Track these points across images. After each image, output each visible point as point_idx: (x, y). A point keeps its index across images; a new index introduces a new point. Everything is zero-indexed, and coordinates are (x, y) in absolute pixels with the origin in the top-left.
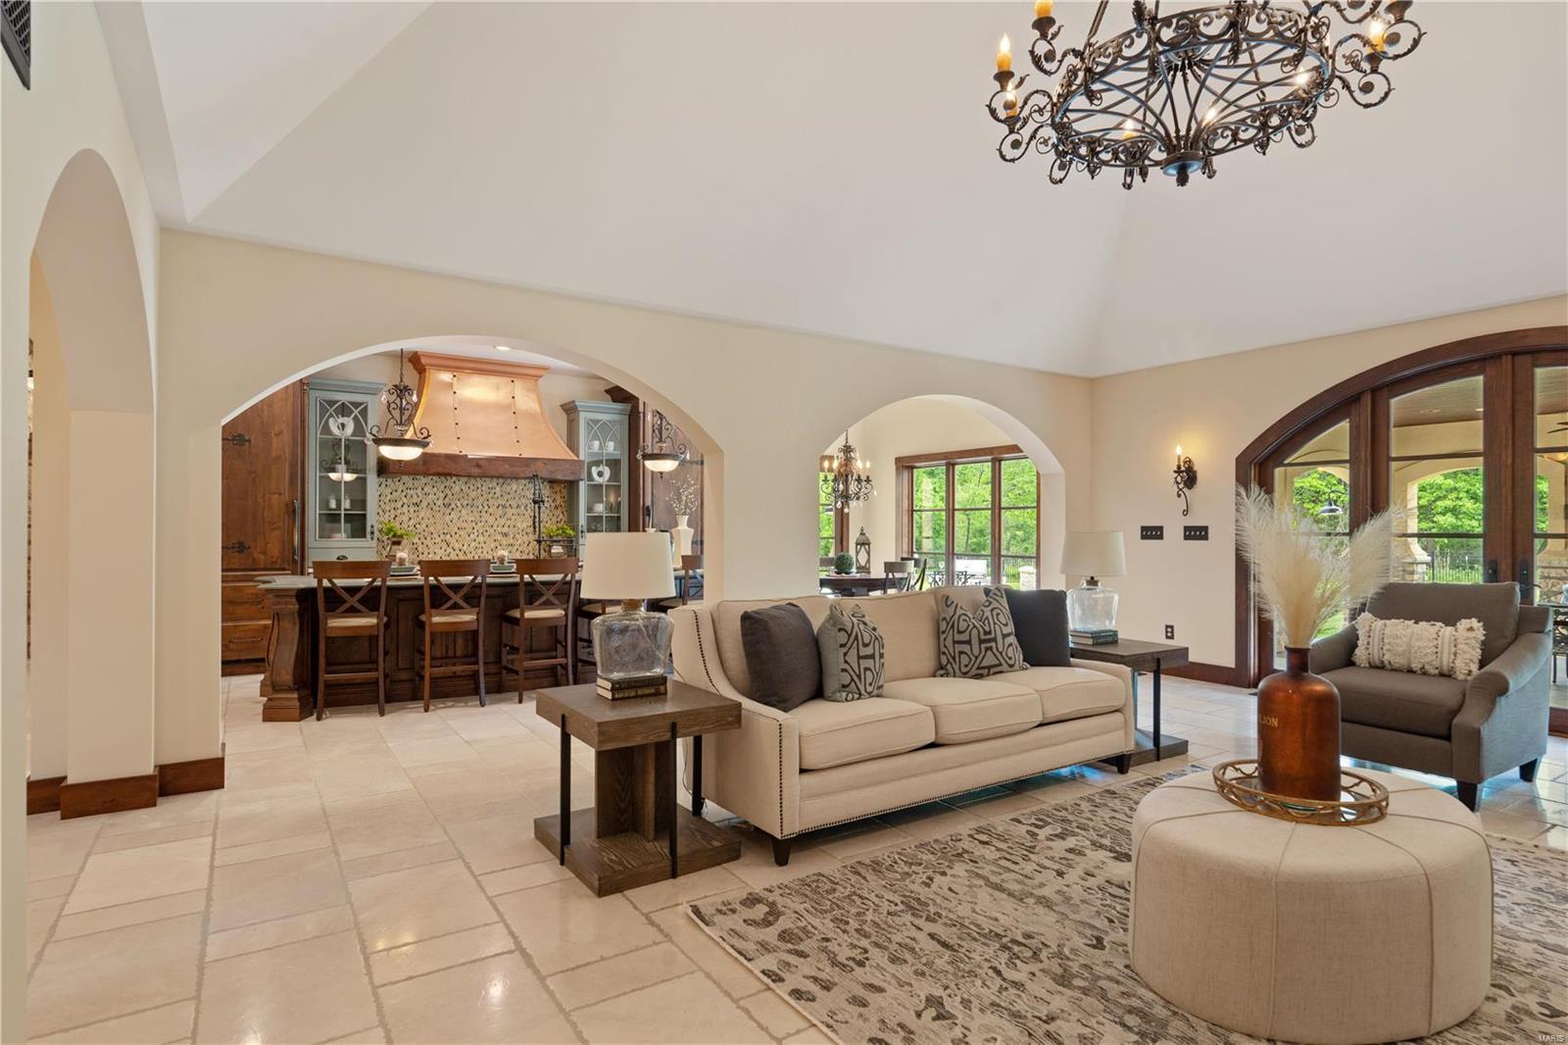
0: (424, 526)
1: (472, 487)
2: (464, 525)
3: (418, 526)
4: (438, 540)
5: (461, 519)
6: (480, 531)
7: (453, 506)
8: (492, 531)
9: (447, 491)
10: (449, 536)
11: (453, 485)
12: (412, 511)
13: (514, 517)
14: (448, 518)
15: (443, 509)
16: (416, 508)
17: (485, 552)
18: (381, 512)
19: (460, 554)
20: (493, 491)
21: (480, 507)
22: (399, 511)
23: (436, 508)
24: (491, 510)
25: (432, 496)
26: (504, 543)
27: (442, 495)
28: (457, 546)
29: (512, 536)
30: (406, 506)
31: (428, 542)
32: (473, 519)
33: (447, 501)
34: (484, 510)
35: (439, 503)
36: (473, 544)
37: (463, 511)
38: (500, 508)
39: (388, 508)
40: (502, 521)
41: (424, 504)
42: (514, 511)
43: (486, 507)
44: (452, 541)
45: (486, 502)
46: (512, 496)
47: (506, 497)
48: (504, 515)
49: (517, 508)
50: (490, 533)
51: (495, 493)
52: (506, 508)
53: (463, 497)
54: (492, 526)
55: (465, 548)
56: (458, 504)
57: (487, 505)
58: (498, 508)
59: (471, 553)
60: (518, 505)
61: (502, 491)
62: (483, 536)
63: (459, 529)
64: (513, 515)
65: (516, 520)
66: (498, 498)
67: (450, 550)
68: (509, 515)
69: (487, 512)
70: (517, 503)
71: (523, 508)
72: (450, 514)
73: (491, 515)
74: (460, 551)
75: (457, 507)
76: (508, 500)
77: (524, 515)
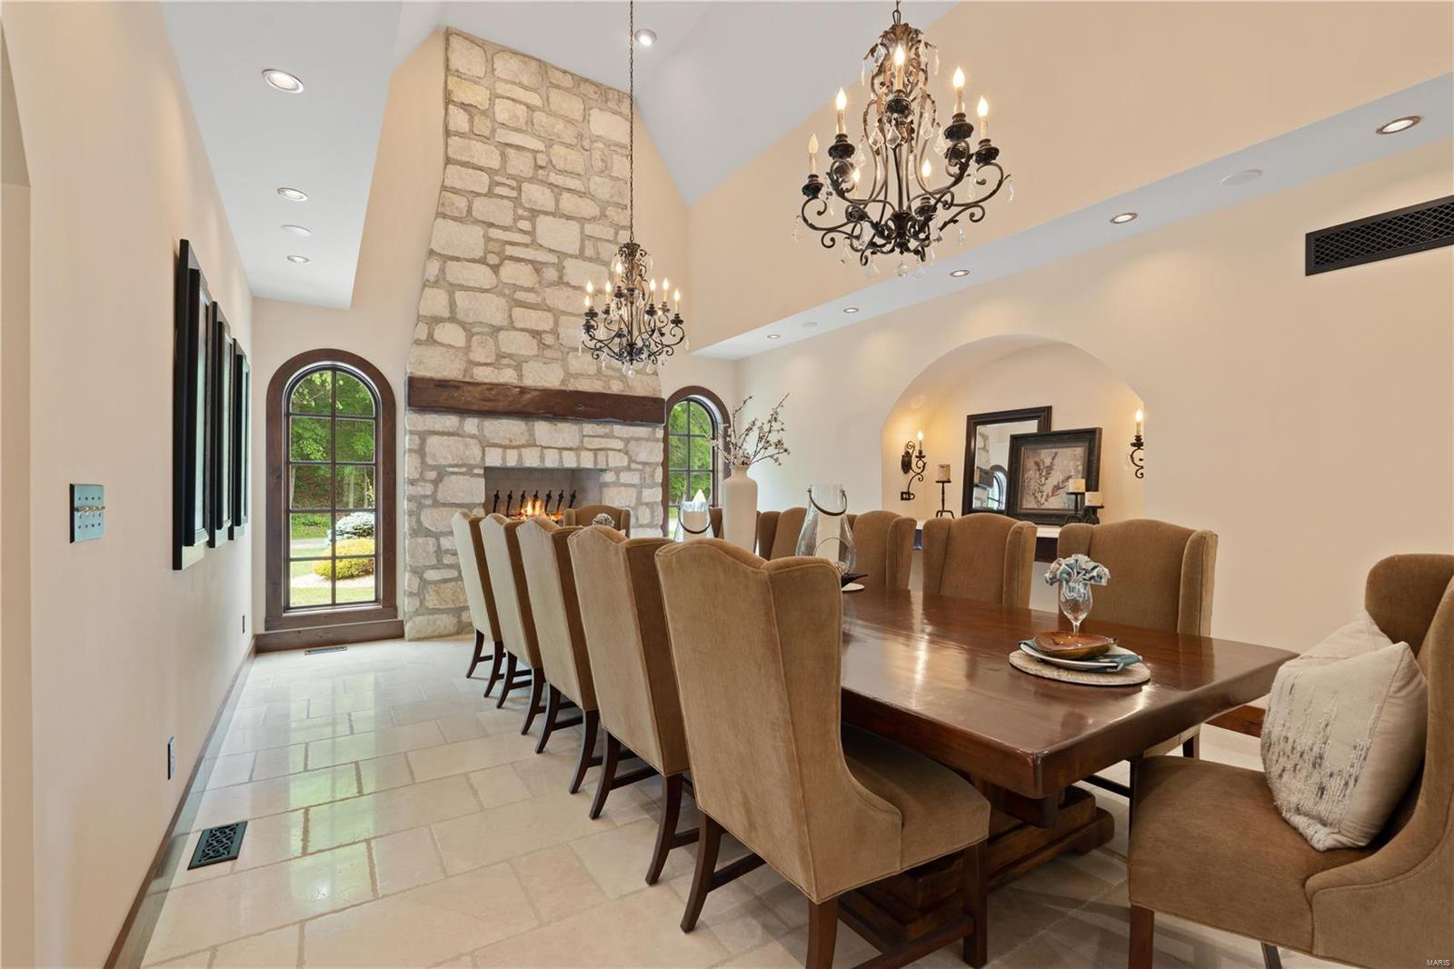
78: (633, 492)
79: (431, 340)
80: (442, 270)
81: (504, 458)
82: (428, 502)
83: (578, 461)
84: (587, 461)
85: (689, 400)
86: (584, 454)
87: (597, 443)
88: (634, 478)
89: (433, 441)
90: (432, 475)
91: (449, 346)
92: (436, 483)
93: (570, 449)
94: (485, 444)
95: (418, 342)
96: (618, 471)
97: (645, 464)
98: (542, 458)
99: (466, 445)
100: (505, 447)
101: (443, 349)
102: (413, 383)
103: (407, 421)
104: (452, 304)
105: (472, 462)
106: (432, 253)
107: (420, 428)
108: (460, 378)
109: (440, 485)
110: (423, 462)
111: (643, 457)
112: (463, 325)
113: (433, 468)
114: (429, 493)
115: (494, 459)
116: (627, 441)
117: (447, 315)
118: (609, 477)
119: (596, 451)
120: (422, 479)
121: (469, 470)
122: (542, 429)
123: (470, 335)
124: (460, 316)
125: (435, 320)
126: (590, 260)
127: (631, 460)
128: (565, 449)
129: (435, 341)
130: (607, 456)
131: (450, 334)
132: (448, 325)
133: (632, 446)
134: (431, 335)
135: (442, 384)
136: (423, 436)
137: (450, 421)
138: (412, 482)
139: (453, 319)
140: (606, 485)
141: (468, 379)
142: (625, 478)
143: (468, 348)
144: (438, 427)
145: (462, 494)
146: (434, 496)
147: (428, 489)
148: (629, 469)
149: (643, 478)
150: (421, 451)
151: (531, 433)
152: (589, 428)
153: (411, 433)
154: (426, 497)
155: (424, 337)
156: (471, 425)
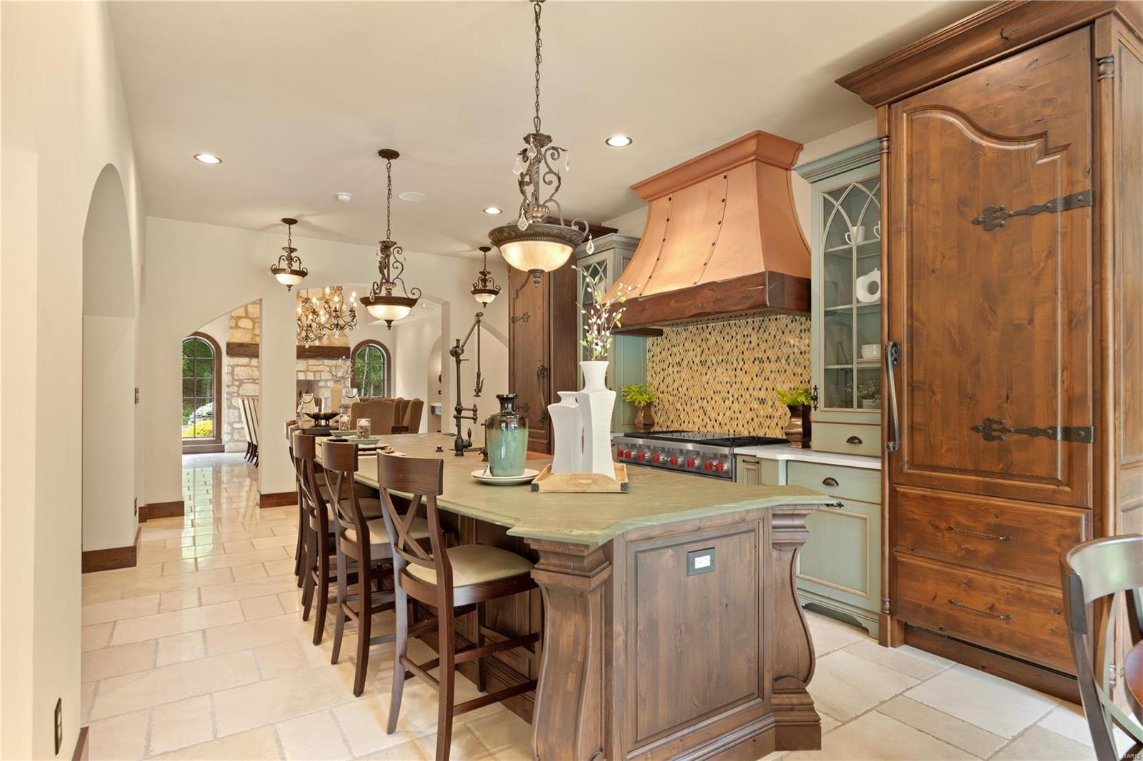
0: (685, 389)
1: (727, 338)
2: (719, 387)
3: (680, 389)
4: (696, 407)
5: (717, 380)
6: (736, 396)
7: (709, 363)
8: (748, 396)
9: (704, 346)
10: (705, 401)
11: (709, 336)
12: (675, 372)
13: (773, 375)
14: (704, 379)
15: (700, 367)
16: (679, 369)
17: (740, 426)
18: (654, 375)
19: (716, 425)
20: (748, 340)
21: (735, 363)
22: (666, 372)
23: (695, 368)
24: (746, 366)
25: (691, 353)
26: (762, 413)
27: (699, 350)
28: (713, 415)
29: (770, 403)
30: (671, 366)
31: (688, 408)
32: (728, 379)
33: (703, 358)
34: (739, 367)
35: (697, 360)
36: (728, 414)
37: (718, 370)
38: (757, 362)
39: (658, 370)
40: (758, 382)
41: (685, 362)
42: (773, 366)
43: (741, 363)
44: (709, 408)
45: (741, 356)
46: (770, 344)
47: (763, 346)
48: (762, 372)
49: (776, 361)
50: (746, 399)
51: (750, 342)
52: (763, 362)
53: (718, 351)
54: (748, 389)
55: (720, 418)
56: (714, 361)
57: (743, 359)
58: (754, 362)
59: (726, 424)
60: (778, 357)
61: (758, 338)
62: (739, 402)
63: (714, 393)
64: (772, 372)
65: (775, 379)
66: (754, 349)
67: (707, 420)
68: (767, 373)
69: (741, 369)
70: (776, 354)
71: (783, 361)
72: (706, 374)
73: (746, 373)
74: (716, 421)
75: (713, 364)
76: (765, 352)
77: (785, 371)
79: (237, 327)
82: (236, 394)
83: (306, 377)
84: (310, 377)
85: (369, 346)
86: (308, 373)
87: (315, 368)
89: (237, 369)
90: (237, 383)
91: (245, 328)
92: (239, 387)
93: (302, 371)
95: (231, 328)
96: (326, 381)
97: (342, 377)
99: (253, 371)
101: (242, 330)
102: (228, 345)
103: (226, 360)
104: (246, 311)
105: (255, 378)
107: (232, 364)
108: (250, 342)
109: (241, 388)
110: (233, 378)
111: (340, 374)
112: (251, 319)
113: (237, 380)
114: (235, 391)
116: (331, 367)
117: (244, 315)
118: (321, 384)
119: (315, 372)
120: (233, 385)
121: (254, 381)
123: (254, 323)
124: (250, 315)
125: (239, 318)
127: (333, 376)
128: (300, 371)
129: (239, 327)
130: (320, 374)
131: (246, 323)
132: (244, 320)
133: (333, 369)
134: (237, 324)
135: (241, 345)
136: (233, 367)
137: (245, 360)
138: (228, 386)
139: (247, 317)
140: (320, 387)
141: (254, 342)
143: (254, 328)
144: (240, 363)
145: (250, 391)
146: (238, 392)
147: (235, 389)
148: (332, 380)
150: (232, 374)
152: (311, 362)
153: (228, 366)
154: (234, 393)
155: (233, 325)
156: (255, 362)
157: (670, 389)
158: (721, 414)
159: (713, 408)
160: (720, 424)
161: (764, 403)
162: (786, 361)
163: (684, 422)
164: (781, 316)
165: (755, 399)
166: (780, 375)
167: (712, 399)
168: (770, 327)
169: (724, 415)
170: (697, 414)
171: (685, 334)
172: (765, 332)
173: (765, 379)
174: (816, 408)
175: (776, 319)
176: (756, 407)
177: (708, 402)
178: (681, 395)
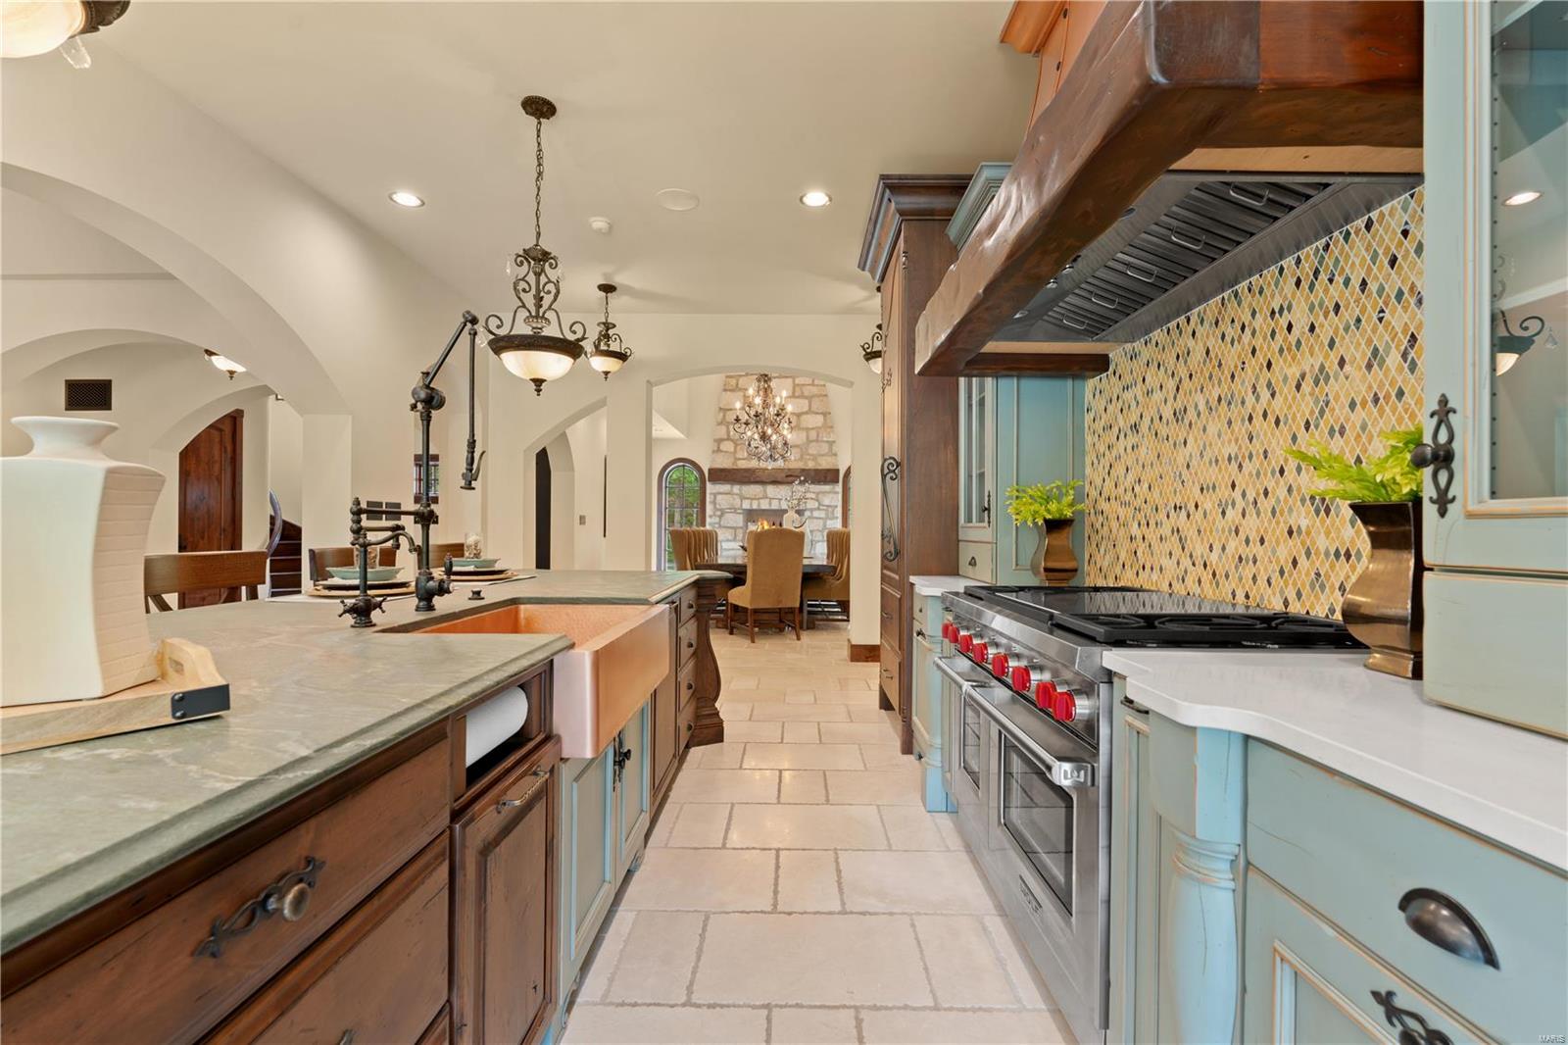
0: (1146, 486)
1: (1230, 332)
2: (1211, 474)
3: (1137, 489)
4: (1166, 530)
5: (1208, 455)
6: (1251, 496)
7: (1191, 414)
8: (1282, 492)
10: (1183, 513)
11: (1191, 343)
12: (1129, 449)
13: (1360, 414)
15: (1174, 427)
16: (1135, 440)
17: (1262, 582)
18: (1096, 461)
19: (1206, 577)
20: (1283, 321)
21: (1250, 399)
22: (1114, 452)
23: (1163, 431)
24: (1277, 404)
25: (1158, 396)
26: (1322, 543)
27: (1171, 384)
28: (1200, 550)
30: (1122, 436)
31: (1152, 535)
32: (1232, 449)
33: (1181, 401)
35: (1167, 413)
36: (1232, 545)
37: (1212, 429)
38: (1309, 383)
39: (1102, 450)
41: (1146, 422)
43: (1265, 394)
44: (1189, 532)
45: (1265, 376)
46: (1350, 314)
47: (1327, 327)
48: (1322, 412)
49: (1369, 366)
50: (1278, 501)
51: (1290, 327)
52: (1327, 378)
53: (1211, 377)
54: (1282, 471)
55: (1214, 557)
56: (1202, 407)
57: (1269, 385)
58: (1298, 387)
59: (1227, 576)
60: (1375, 352)
61: (1312, 308)
62: (1258, 514)
63: (1202, 489)
64: (1352, 405)
65: (1364, 427)
66: (1299, 343)
67: (1186, 562)
68: (1339, 412)
69: (1265, 415)
70: (1369, 341)
71: (1394, 359)
72: (1185, 443)
73: (1277, 422)
74: (1205, 566)
75: (1199, 415)
76: (1332, 344)
77: (1400, 394)
78: (821, 522)
79: (719, 450)
80: (724, 416)
81: (751, 504)
82: (717, 526)
88: (822, 514)
89: (719, 497)
90: (719, 513)
91: (726, 452)
92: (720, 517)
94: (743, 498)
95: (715, 452)
96: (812, 510)
97: (828, 506)
98: (770, 504)
99: (734, 499)
100: (752, 499)
101: (724, 454)
102: (710, 470)
103: (710, 488)
104: (728, 432)
105: (737, 506)
106: (721, 409)
107: (714, 491)
108: (732, 466)
109: (722, 518)
110: (715, 507)
111: (826, 501)
112: (732, 441)
113: (718, 510)
115: (746, 505)
116: (818, 494)
117: (726, 437)
121: (734, 510)
122: (771, 490)
123: (736, 445)
124: (732, 437)
125: (720, 441)
126: (798, 397)
127: (820, 504)
128: (782, 499)
129: (722, 451)
131: (728, 446)
132: (726, 442)
133: (820, 496)
134: (719, 447)
135: (723, 470)
136: (716, 495)
137: (726, 488)
138: (711, 517)
139: (729, 439)
141: (735, 467)
142: (816, 514)
143: (735, 452)
144: (722, 491)
145: (731, 522)
146: (719, 523)
147: (717, 520)
148: (819, 509)
149: (827, 514)
150: (714, 503)
151: (765, 491)
152: (797, 488)
153: (712, 493)
154: (716, 523)
155: (716, 449)
156: (736, 489)
157: (1121, 490)
158: (1217, 547)
159: (1199, 531)
160: (1214, 575)
161: (1328, 511)
162: (1404, 356)
163: (1144, 568)
164: (1386, 208)
165: (1303, 501)
166: (1381, 412)
167: (1197, 506)
168: (1348, 256)
169: (1224, 548)
170: (1166, 547)
171: (1146, 353)
172: (1331, 281)
173: (1332, 432)
174: (1443, 502)
175: (1369, 226)
176: (1304, 523)
177: (1188, 516)
178: (1139, 502)
